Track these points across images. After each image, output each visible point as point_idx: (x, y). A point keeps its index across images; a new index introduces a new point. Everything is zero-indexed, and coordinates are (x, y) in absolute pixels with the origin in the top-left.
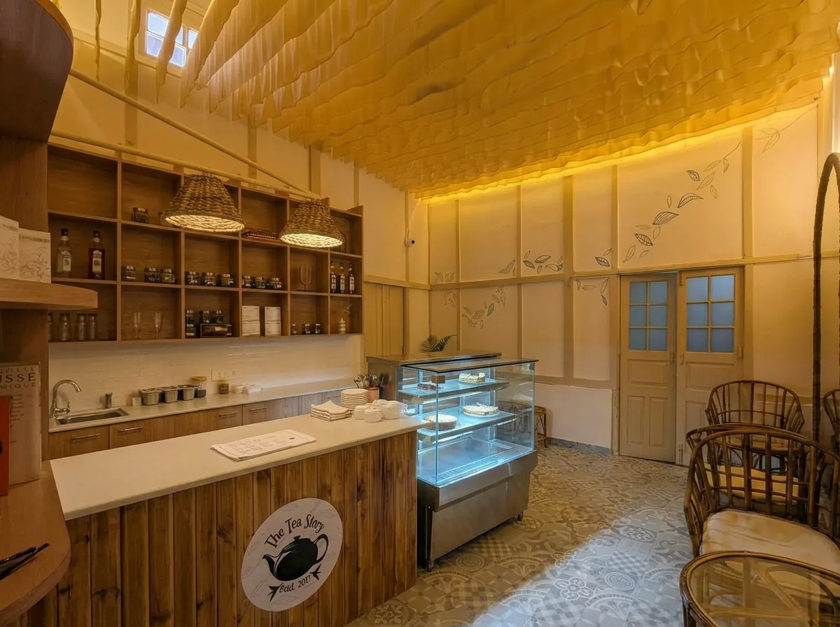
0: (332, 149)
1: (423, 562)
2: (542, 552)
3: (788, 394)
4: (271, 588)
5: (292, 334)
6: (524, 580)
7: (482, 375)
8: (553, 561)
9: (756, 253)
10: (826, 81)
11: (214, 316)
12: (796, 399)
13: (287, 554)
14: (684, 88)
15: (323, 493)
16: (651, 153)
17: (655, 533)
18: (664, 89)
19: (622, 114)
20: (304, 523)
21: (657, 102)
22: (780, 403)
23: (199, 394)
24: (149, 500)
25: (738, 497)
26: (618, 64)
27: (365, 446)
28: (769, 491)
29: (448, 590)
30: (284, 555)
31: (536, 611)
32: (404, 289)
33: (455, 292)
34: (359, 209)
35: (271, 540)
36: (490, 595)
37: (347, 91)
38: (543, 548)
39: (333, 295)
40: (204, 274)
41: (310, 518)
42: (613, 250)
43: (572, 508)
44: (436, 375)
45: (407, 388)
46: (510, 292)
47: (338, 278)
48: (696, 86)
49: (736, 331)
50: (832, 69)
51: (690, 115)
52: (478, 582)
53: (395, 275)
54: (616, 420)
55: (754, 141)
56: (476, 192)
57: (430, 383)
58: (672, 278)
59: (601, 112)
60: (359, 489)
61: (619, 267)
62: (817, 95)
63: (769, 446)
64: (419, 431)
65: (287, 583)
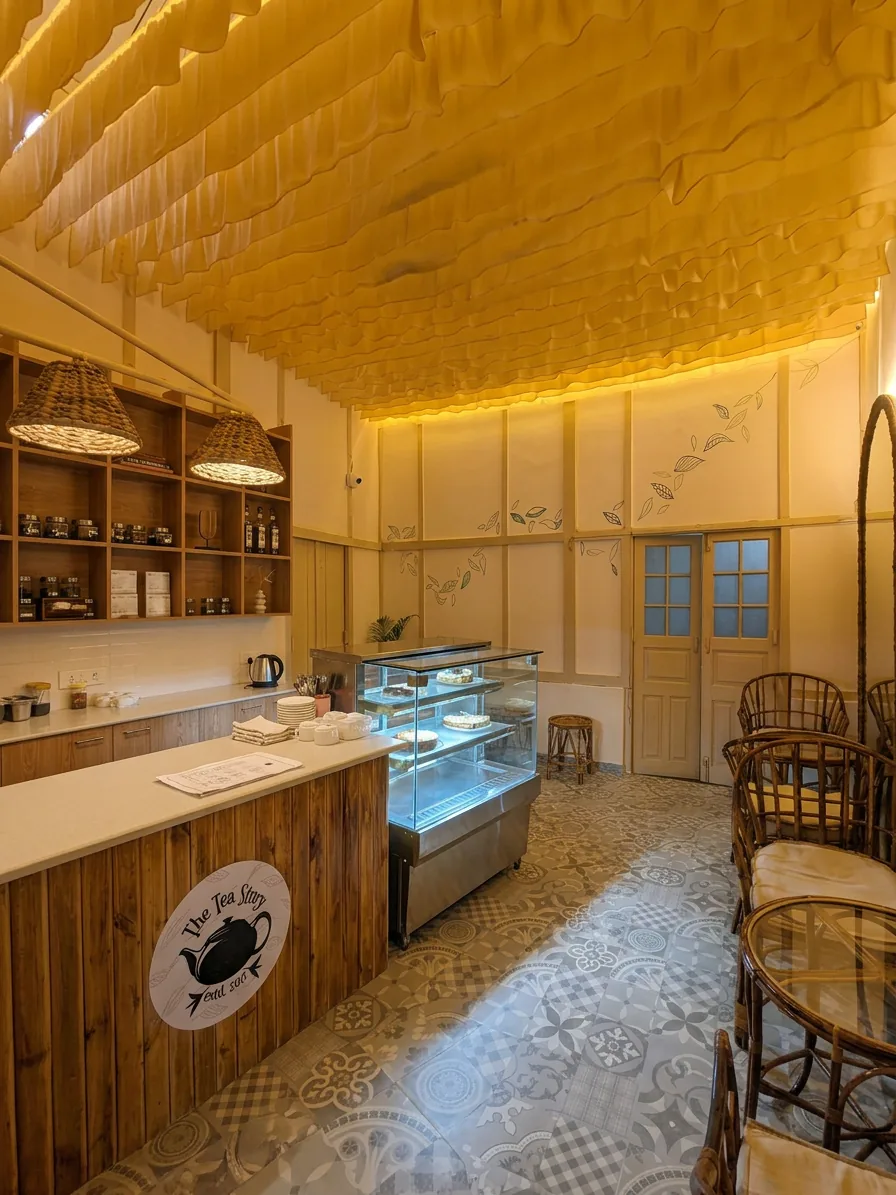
0: (248, 338)
1: (396, 938)
2: (549, 910)
3: (831, 690)
4: (191, 996)
5: (188, 614)
6: (529, 949)
7: (467, 672)
8: (561, 921)
9: (795, 512)
10: (871, 307)
11: (64, 586)
12: (839, 694)
13: (215, 944)
14: (717, 301)
15: (265, 852)
16: (672, 380)
17: (684, 875)
18: (694, 299)
19: (643, 325)
20: (238, 897)
21: (685, 315)
22: (821, 701)
23: (39, 710)
24: (10, 883)
25: (788, 824)
26: (644, 262)
27: (320, 780)
28: (822, 815)
29: (431, 974)
30: (212, 945)
31: (548, 991)
32: (345, 547)
33: (417, 553)
34: (286, 430)
35: (192, 927)
36: (485, 973)
37: (284, 259)
38: (551, 904)
39: (248, 555)
40: (49, 519)
41: (246, 890)
42: (625, 503)
43: (582, 846)
44: (414, 674)
45: (370, 694)
46: (492, 557)
47: (255, 531)
48: (730, 298)
49: (771, 611)
50: (877, 294)
51: (720, 335)
52: (470, 958)
53: (332, 527)
54: (629, 727)
55: (791, 375)
56: (445, 415)
57: (405, 686)
58: (697, 541)
59: (617, 320)
60: (312, 843)
61: (632, 526)
62: (859, 324)
63: (822, 756)
64: (391, 756)
65: (213, 988)
